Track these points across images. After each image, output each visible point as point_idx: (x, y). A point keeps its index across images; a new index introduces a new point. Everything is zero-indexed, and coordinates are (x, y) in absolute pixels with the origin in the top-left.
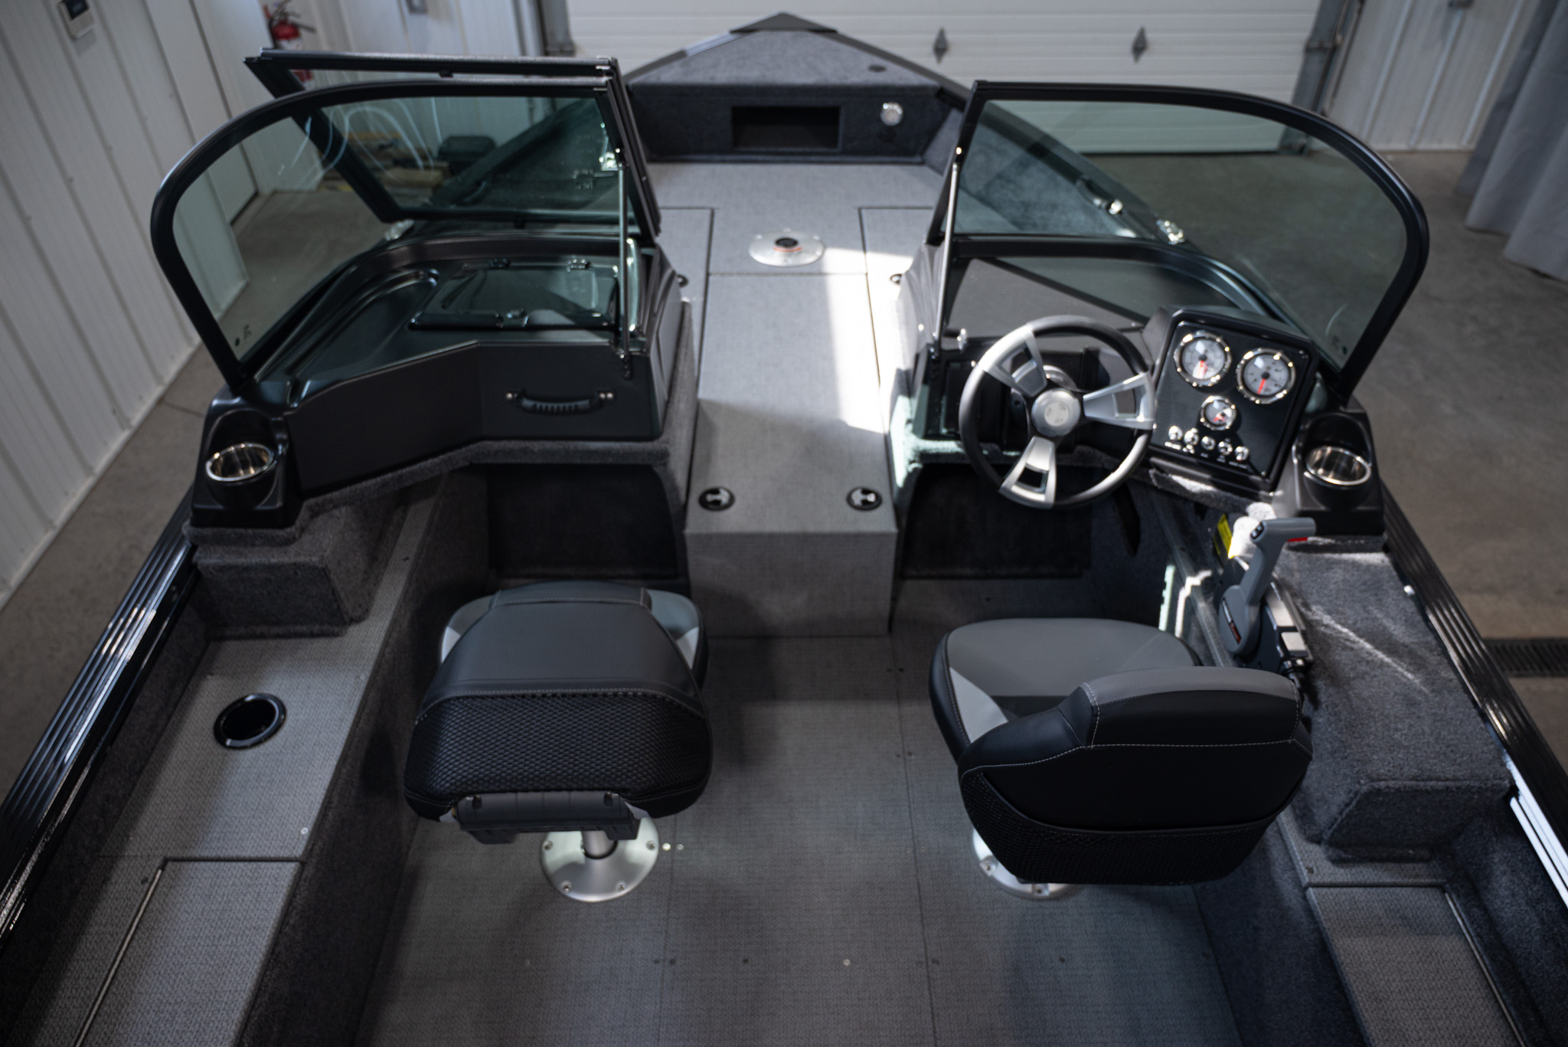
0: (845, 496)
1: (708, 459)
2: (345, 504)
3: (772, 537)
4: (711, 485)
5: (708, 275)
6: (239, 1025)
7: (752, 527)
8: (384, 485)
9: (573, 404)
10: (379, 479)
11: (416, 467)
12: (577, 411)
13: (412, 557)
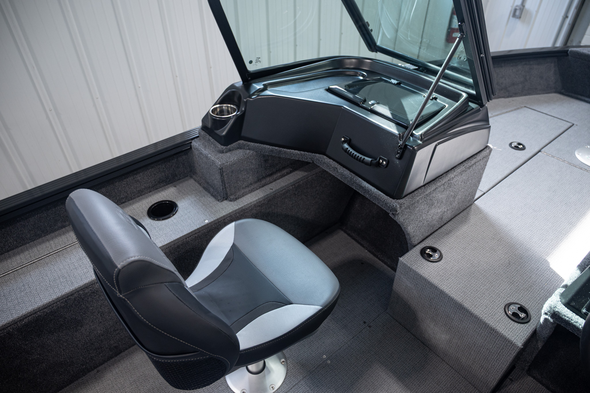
0: (507, 302)
1: (448, 233)
2: (253, 150)
3: (442, 293)
4: (435, 246)
5: (540, 151)
6: (27, 312)
7: (435, 280)
8: (272, 151)
9: (363, 157)
10: (271, 147)
11: (289, 150)
12: (363, 161)
13: (274, 190)
